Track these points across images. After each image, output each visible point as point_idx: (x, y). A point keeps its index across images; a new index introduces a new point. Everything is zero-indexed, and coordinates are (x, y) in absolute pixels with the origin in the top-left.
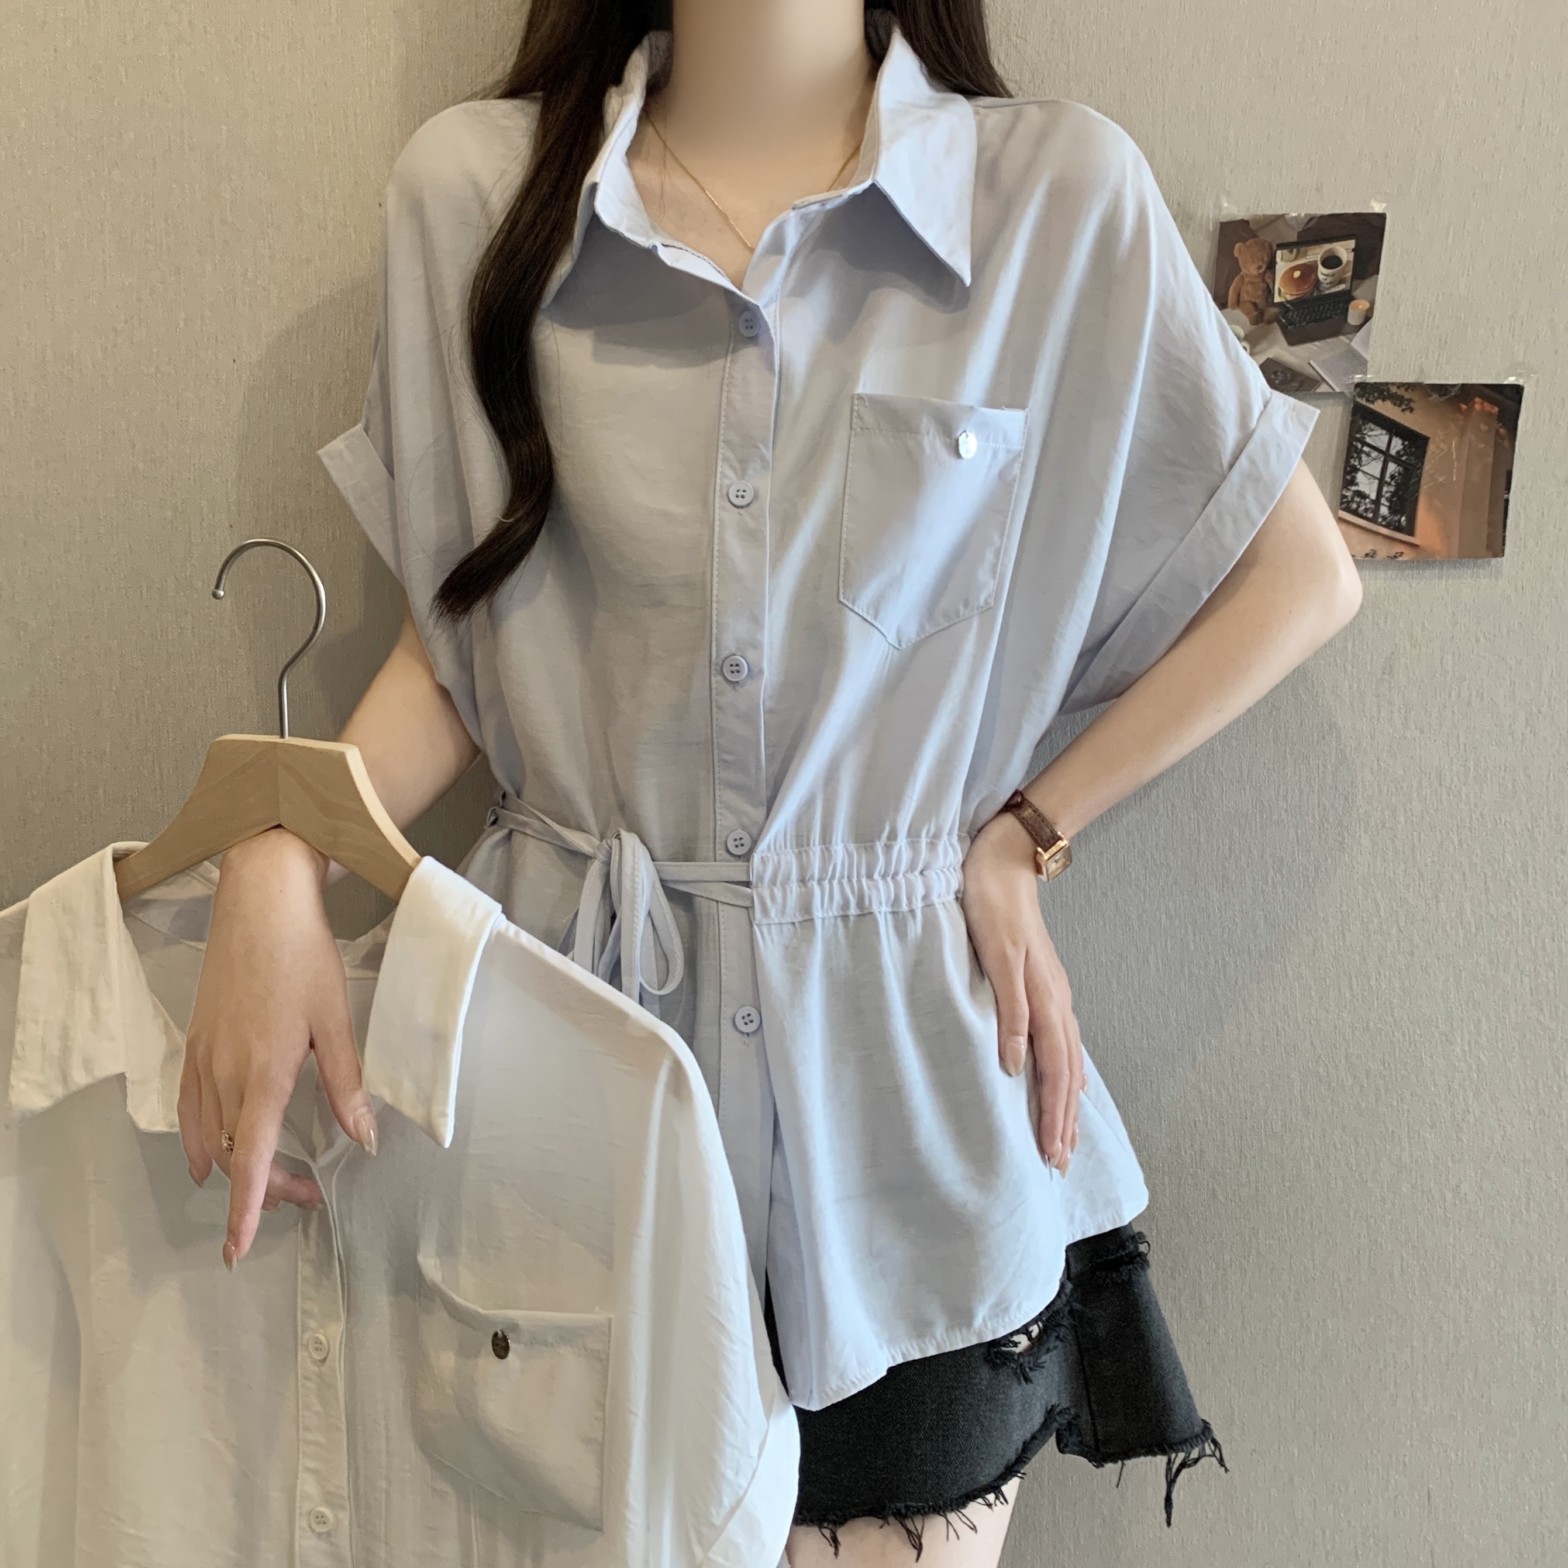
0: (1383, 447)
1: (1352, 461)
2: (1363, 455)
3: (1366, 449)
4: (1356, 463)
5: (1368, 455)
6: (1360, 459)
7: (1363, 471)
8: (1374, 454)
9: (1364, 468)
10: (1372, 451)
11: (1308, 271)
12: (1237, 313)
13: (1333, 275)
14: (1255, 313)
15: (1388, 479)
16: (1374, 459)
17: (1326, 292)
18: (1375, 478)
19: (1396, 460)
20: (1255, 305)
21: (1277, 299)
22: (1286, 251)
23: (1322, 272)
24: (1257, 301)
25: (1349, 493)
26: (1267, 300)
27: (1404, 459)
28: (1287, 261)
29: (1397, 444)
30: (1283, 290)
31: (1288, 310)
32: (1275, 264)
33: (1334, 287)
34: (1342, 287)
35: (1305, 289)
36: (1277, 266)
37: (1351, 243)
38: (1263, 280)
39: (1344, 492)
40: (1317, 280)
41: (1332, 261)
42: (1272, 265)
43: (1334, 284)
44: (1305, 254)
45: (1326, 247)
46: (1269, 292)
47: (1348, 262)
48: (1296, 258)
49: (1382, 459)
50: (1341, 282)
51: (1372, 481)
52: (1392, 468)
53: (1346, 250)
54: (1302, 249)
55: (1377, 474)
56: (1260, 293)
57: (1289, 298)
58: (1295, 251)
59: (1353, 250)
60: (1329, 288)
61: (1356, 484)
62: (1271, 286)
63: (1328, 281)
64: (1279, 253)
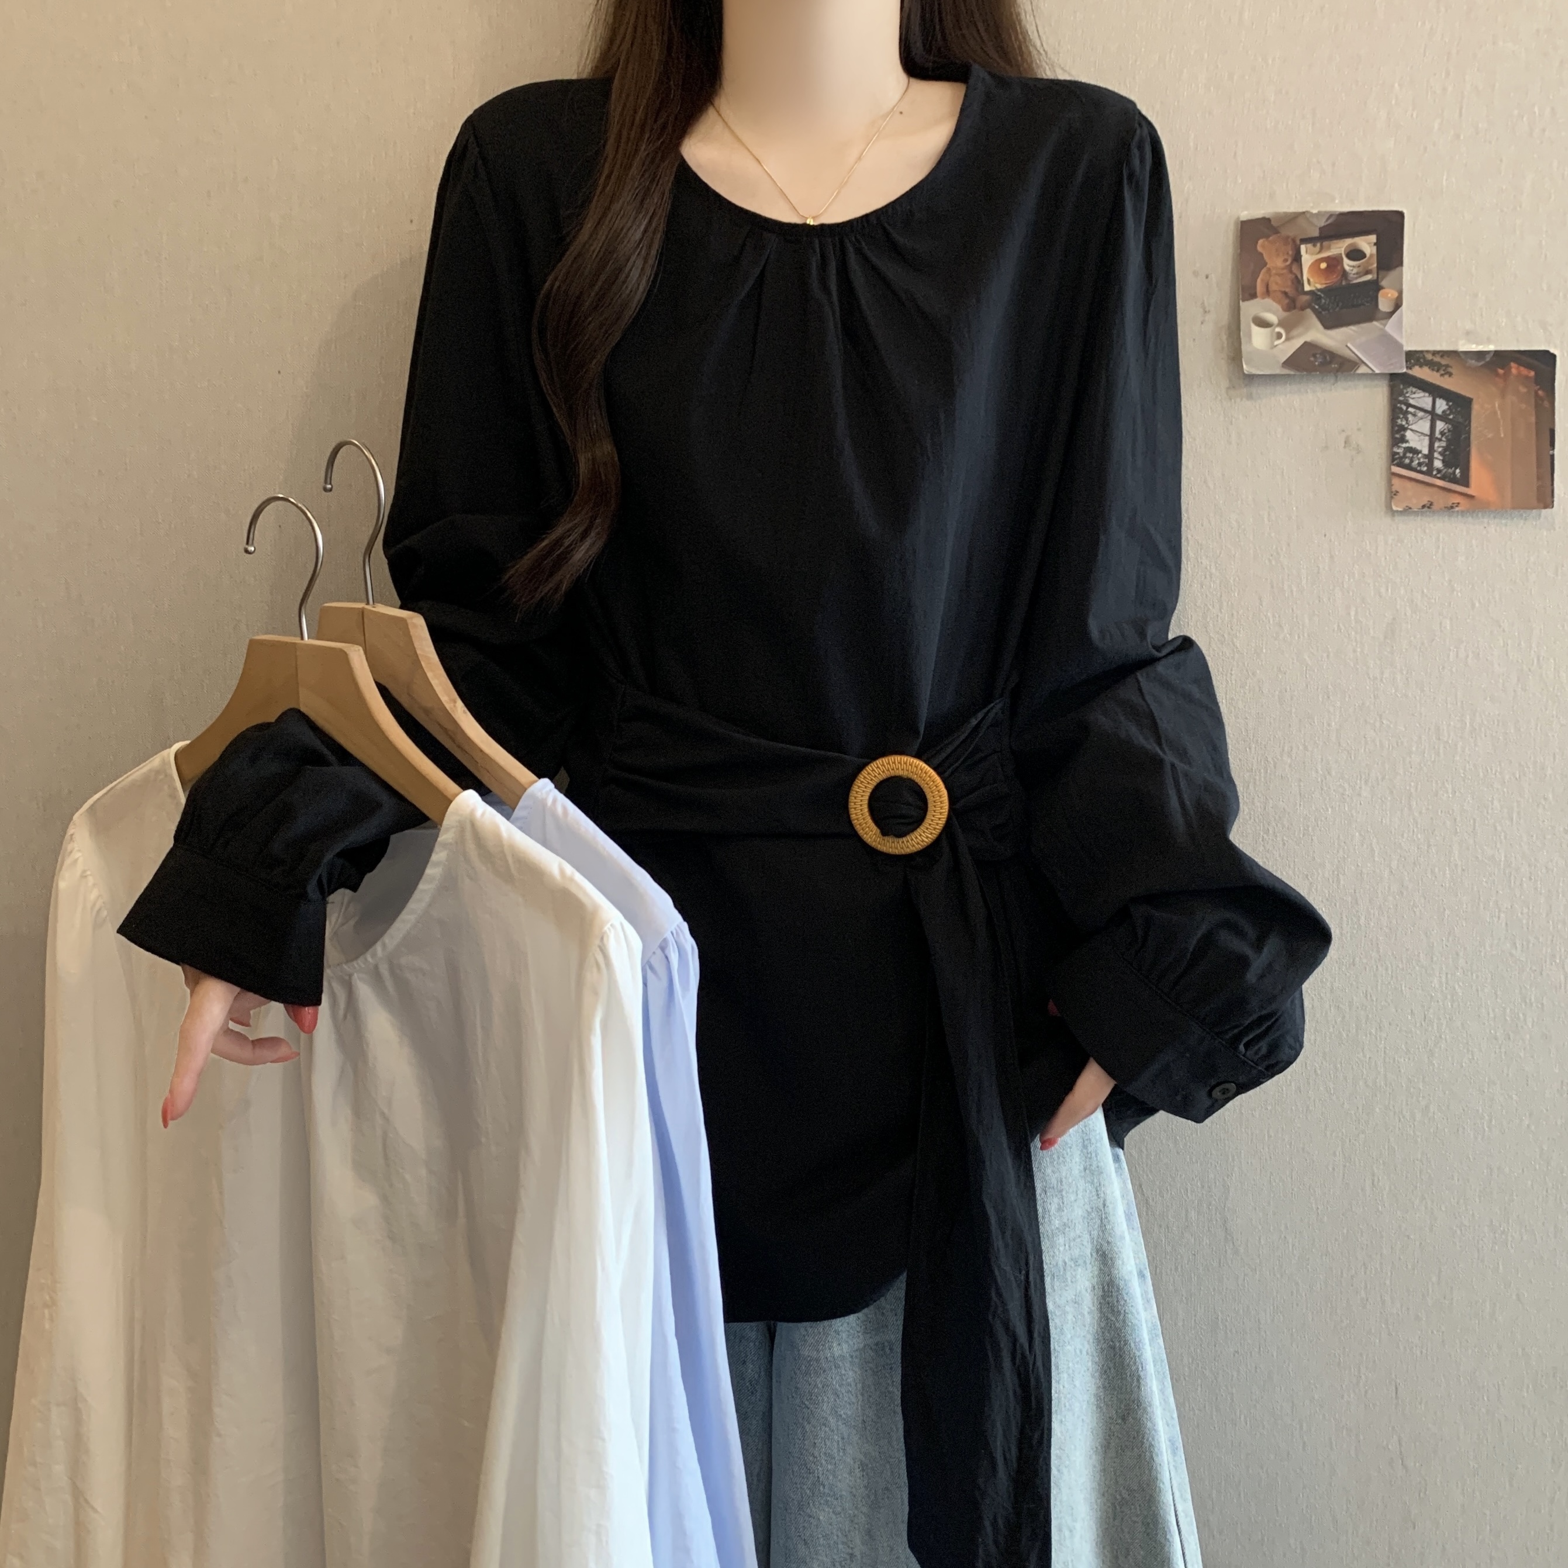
0: (1429, 408)
1: (1399, 421)
2: (1410, 417)
3: (1411, 409)
4: (1404, 423)
5: (1414, 415)
6: (1407, 419)
7: (1412, 430)
8: (1420, 414)
9: (1413, 427)
10: (1418, 411)
11: (1334, 263)
12: (1268, 301)
13: (1359, 266)
14: (1287, 301)
15: (1437, 435)
16: (1421, 419)
17: (1355, 281)
18: (1426, 435)
19: (1443, 417)
20: (1285, 293)
21: (1307, 288)
22: (1310, 246)
23: (1348, 264)
24: (1287, 290)
25: (1400, 451)
26: (1297, 290)
27: (1451, 417)
28: (1312, 254)
29: (1441, 405)
30: (1311, 280)
31: (1320, 298)
32: (1301, 256)
33: (1360, 277)
34: (1369, 277)
35: (1334, 279)
36: (1303, 259)
37: (1373, 238)
38: (1291, 272)
39: (1396, 450)
40: (1344, 271)
41: (1355, 254)
42: (1297, 258)
43: (1359, 275)
44: (1329, 248)
45: (1348, 241)
46: (1298, 282)
47: (1371, 255)
48: (1320, 252)
49: (1430, 417)
50: (1367, 272)
51: (1422, 437)
52: (1440, 425)
53: (1369, 243)
54: (1325, 243)
55: (1427, 430)
56: (1289, 283)
57: (1319, 286)
58: (1318, 245)
59: (1375, 244)
60: (1356, 278)
61: (1407, 442)
62: (1299, 277)
63: (1355, 271)
64: (1303, 247)
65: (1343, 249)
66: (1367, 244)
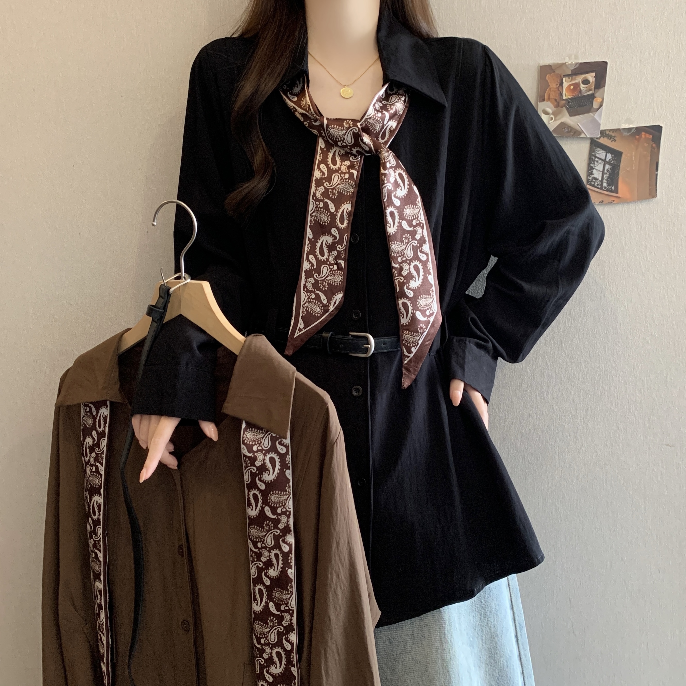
0: (604, 158)
1: (591, 165)
2: (596, 163)
3: (596, 159)
10: (599, 160)
11: (577, 86)
12: (549, 103)
13: (587, 88)
14: (556, 103)
15: (606, 171)
16: (600, 164)
17: (584, 95)
18: (601, 171)
19: (609, 163)
20: (556, 100)
21: (564, 98)
22: (567, 78)
23: (582, 86)
24: (556, 98)
25: (591, 178)
26: (560, 99)
27: (612, 162)
28: (567, 82)
29: (609, 156)
30: (566, 94)
31: (569, 102)
32: (563, 83)
33: (587, 92)
34: (591, 92)
35: (576, 94)
36: (564, 84)
37: (594, 74)
38: (559, 90)
39: (589, 178)
40: (580, 89)
41: (586, 82)
42: (561, 84)
43: (587, 91)
44: (575, 79)
45: (583, 76)
46: (561, 94)
47: (592, 82)
48: (571, 81)
49: (603, 163)
50: (590, 90)
51: (599, 173)
52: (607, 167)
53: (592, 77)
54: (574, 77)
55: (601, 170)
56: (558, 95)
57: (569, 97)
58: (571, 78)
59: (594, 77)
60: (585, 93)
61: (593, 174)
62: (562, 92)
63: (585, 90)
64: (564, 79)
65: (581, 80)
66: (591, 77)
